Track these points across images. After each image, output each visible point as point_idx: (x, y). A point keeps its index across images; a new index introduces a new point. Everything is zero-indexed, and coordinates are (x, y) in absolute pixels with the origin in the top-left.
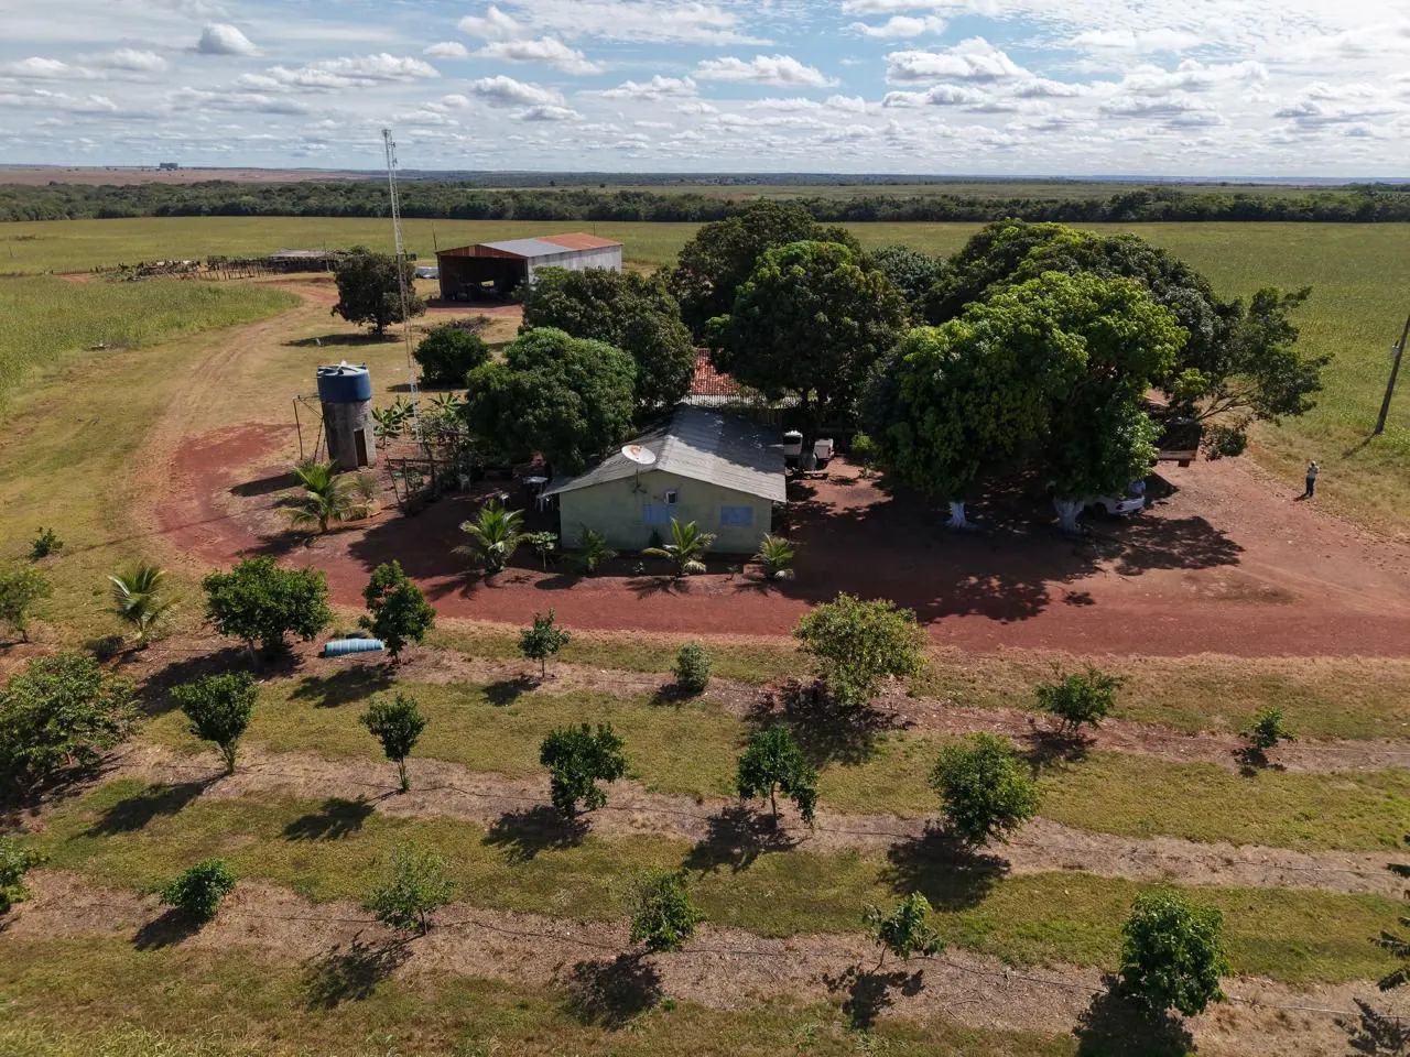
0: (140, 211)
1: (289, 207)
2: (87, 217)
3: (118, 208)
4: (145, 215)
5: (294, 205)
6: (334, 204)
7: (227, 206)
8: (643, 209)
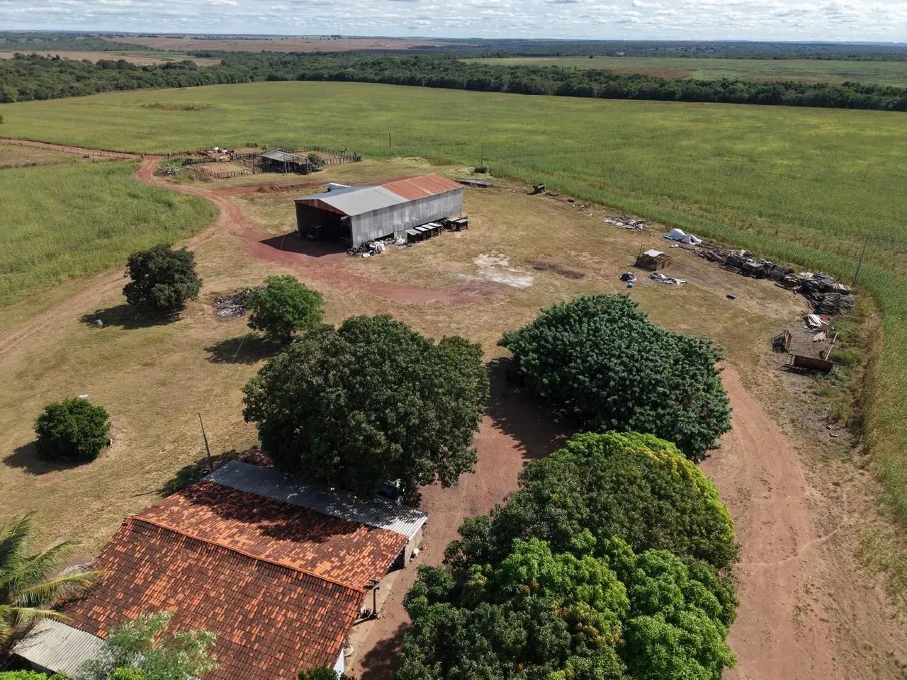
0: (291, 76)
1: (372, 76)
2: (261, 80)
3: (279, 74)
4: (292, 79)
5: (376, 75)
6: (398, 75)
7: (337, 75)
8: (596, 87)
